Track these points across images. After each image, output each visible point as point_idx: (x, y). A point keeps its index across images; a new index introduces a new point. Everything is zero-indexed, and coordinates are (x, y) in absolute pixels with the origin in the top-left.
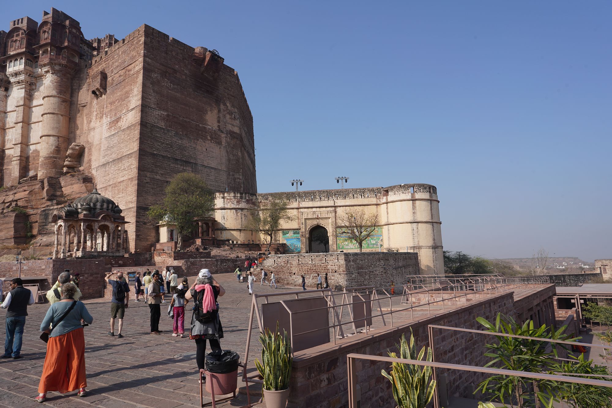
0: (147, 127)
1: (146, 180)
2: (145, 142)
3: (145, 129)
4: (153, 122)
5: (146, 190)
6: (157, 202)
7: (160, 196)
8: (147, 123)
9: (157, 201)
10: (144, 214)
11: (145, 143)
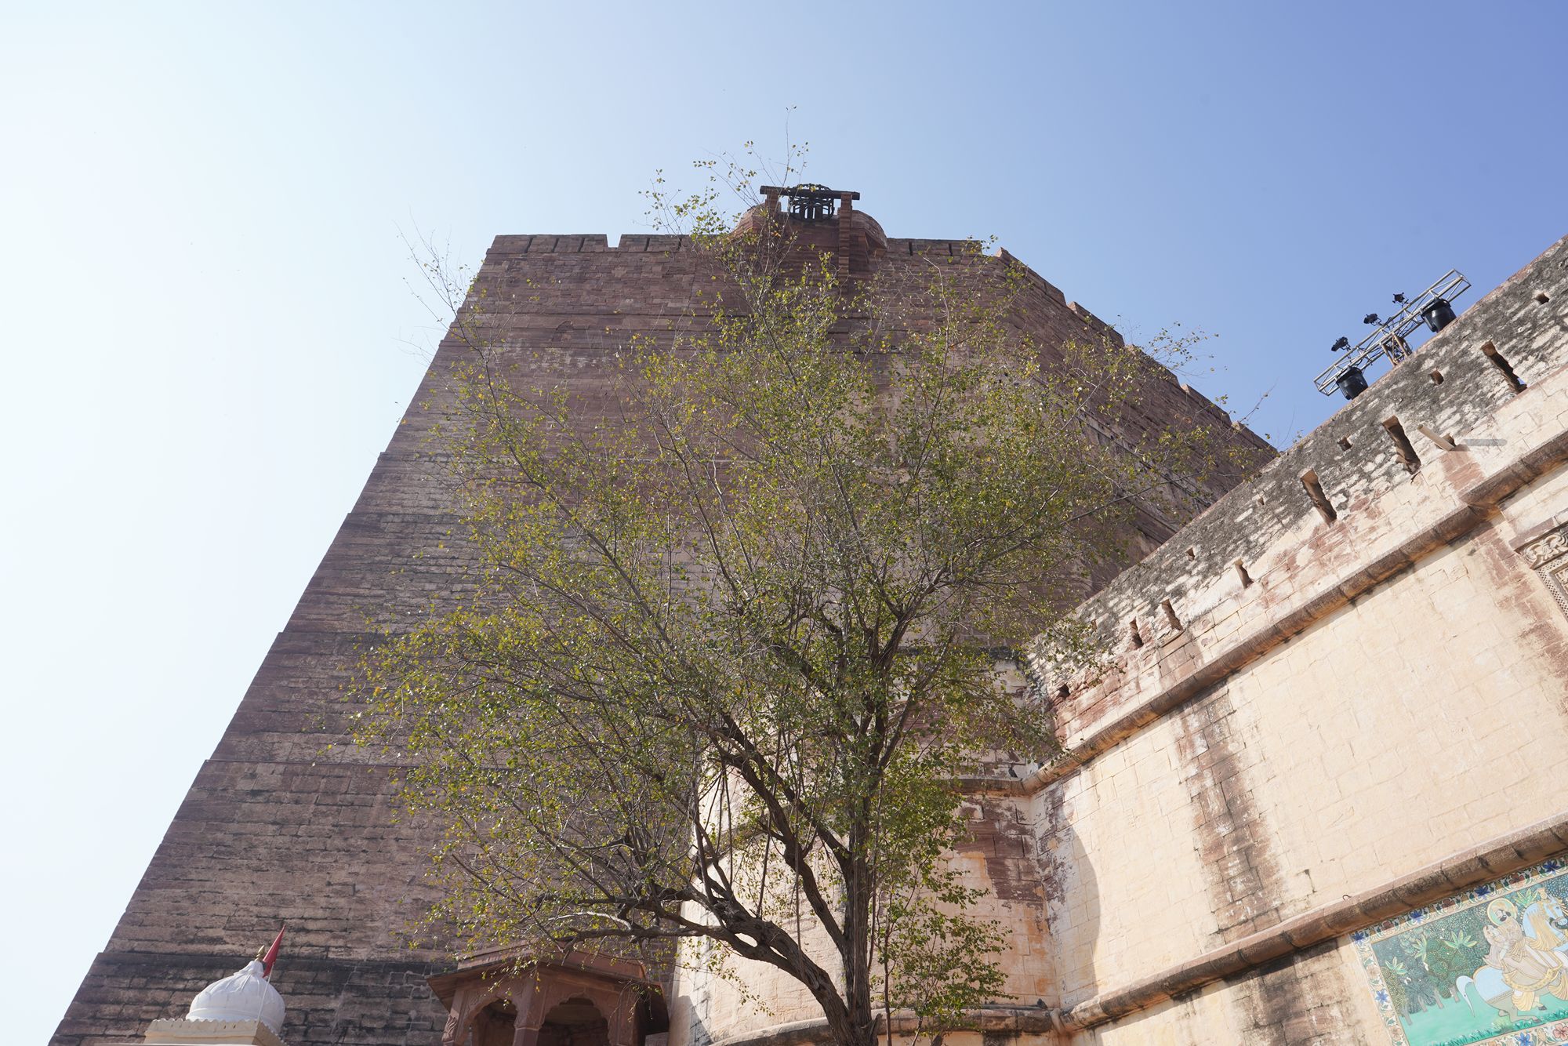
0: (382, 531)
1: (253, 776)
2: (341, 590)
3: (365, 540)
4: (425, 503)
5: (228, 840)
6: (284, 913)
7: (321, 868)
8: (381, 515)
9: (285, 902)
10: (129, 1011)
11: (332, 599)
